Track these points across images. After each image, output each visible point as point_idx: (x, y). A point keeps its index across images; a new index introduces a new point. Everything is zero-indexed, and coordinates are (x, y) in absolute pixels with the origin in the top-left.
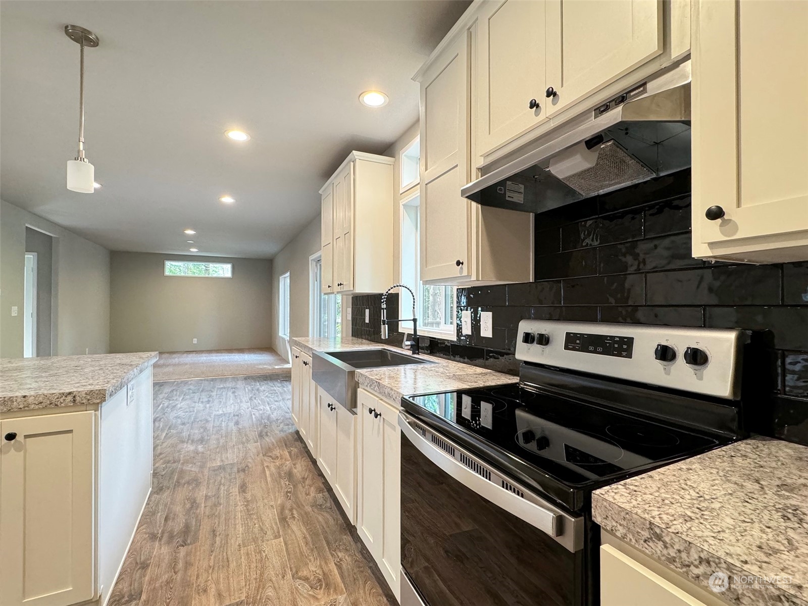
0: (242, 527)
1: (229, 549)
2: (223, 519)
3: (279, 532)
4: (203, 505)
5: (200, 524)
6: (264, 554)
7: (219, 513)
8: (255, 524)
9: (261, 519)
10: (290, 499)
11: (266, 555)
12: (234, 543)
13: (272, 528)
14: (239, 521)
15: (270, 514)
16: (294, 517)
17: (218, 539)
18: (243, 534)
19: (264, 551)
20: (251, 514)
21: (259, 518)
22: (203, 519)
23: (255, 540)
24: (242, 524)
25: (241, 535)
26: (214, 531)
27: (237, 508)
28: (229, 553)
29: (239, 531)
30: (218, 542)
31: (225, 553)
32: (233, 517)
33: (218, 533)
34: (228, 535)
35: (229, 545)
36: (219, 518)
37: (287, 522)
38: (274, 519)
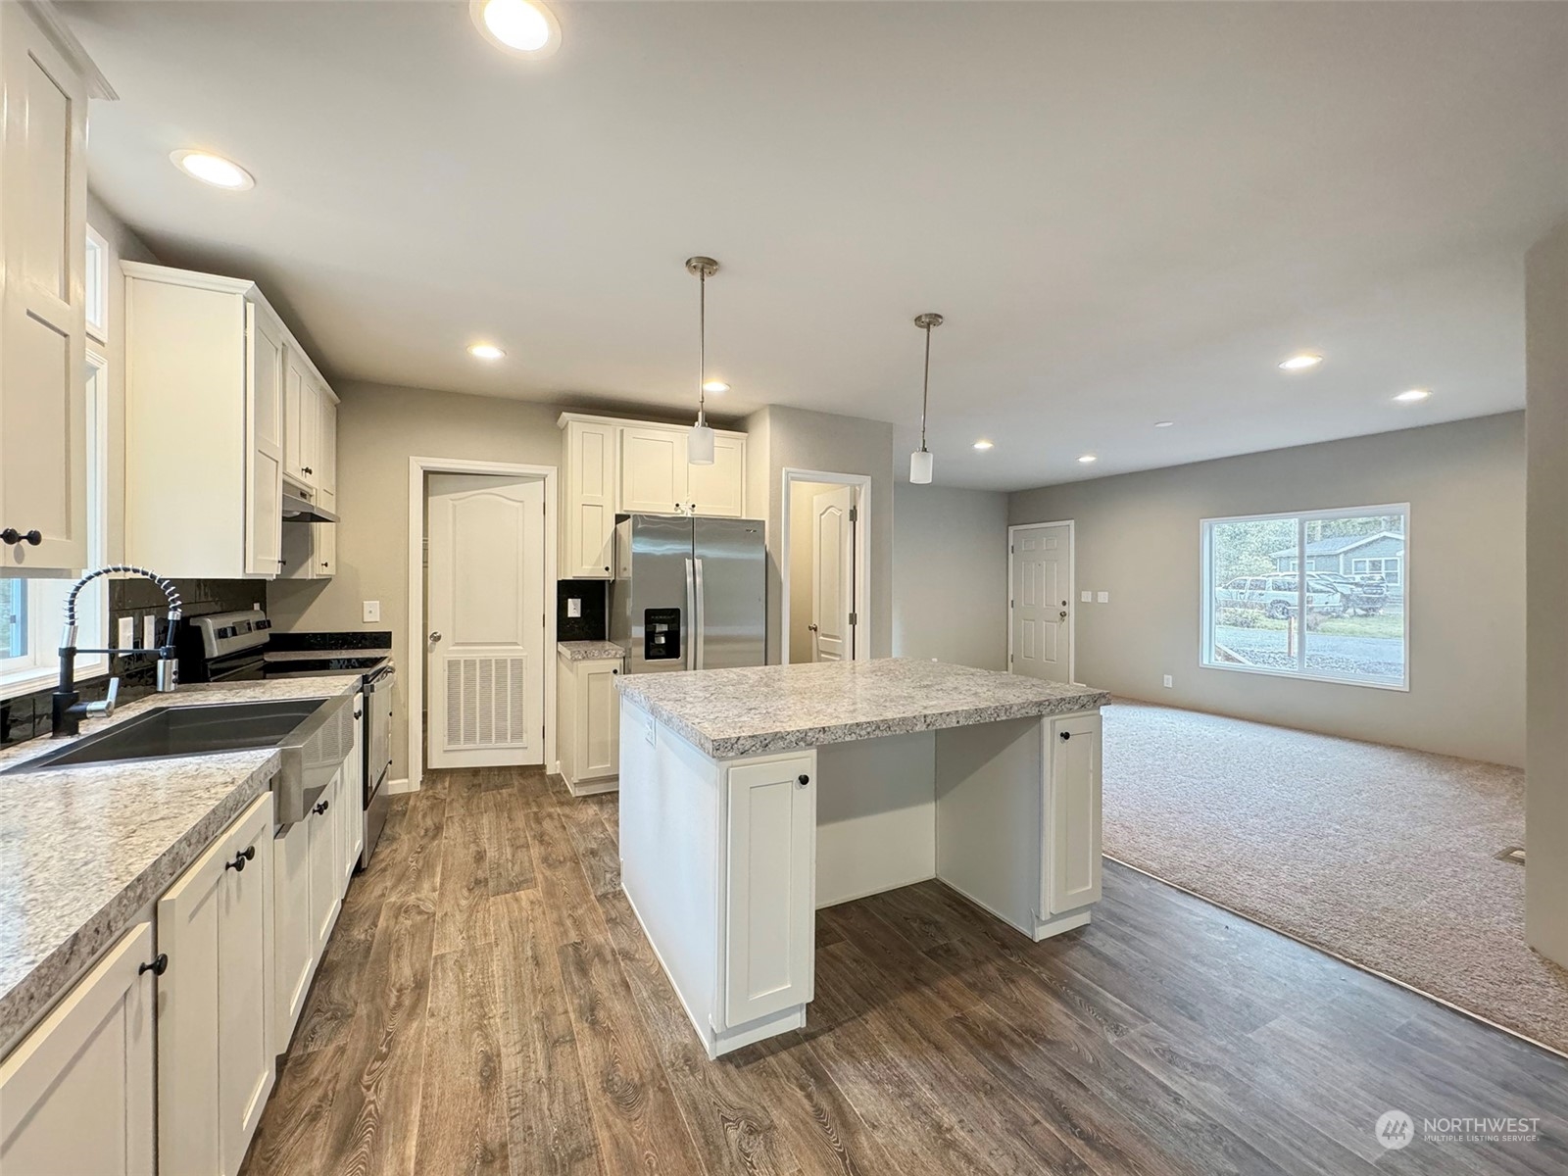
0: (492, 971)
1: (511, 940)
2: (527, 985)
3: (435, 964)
4: (572, 1016)
5: (563, 976)
6: (464, 935)
7: (535, 997)
8: (471, 976)
9: (459, 987)
10: (388, 1034)
11: (462, 933)
12: (504, 950)
13: (444, 970)
14: (498, 982)
15: (440, 997)
16: (400, 990)
17: (530, 953)
18: (492, 960)
19: (463, 938)
20: (475, 996)
21: (462, 988)
22: (561, 986)
23: (474, 952)
24: (493, 976)
25: (495, 959)
26: (537, 964)
27: (501, 1011)
28: (510, 936)
29: (498, 965)
30: (528, 948)
31: (516, 935)
32: (510, 991)
33: (530, 961)
34: (515, 959)
35: (511, 945)
36: (533, 986)
37: (415, 981)
38: (436, 986)
